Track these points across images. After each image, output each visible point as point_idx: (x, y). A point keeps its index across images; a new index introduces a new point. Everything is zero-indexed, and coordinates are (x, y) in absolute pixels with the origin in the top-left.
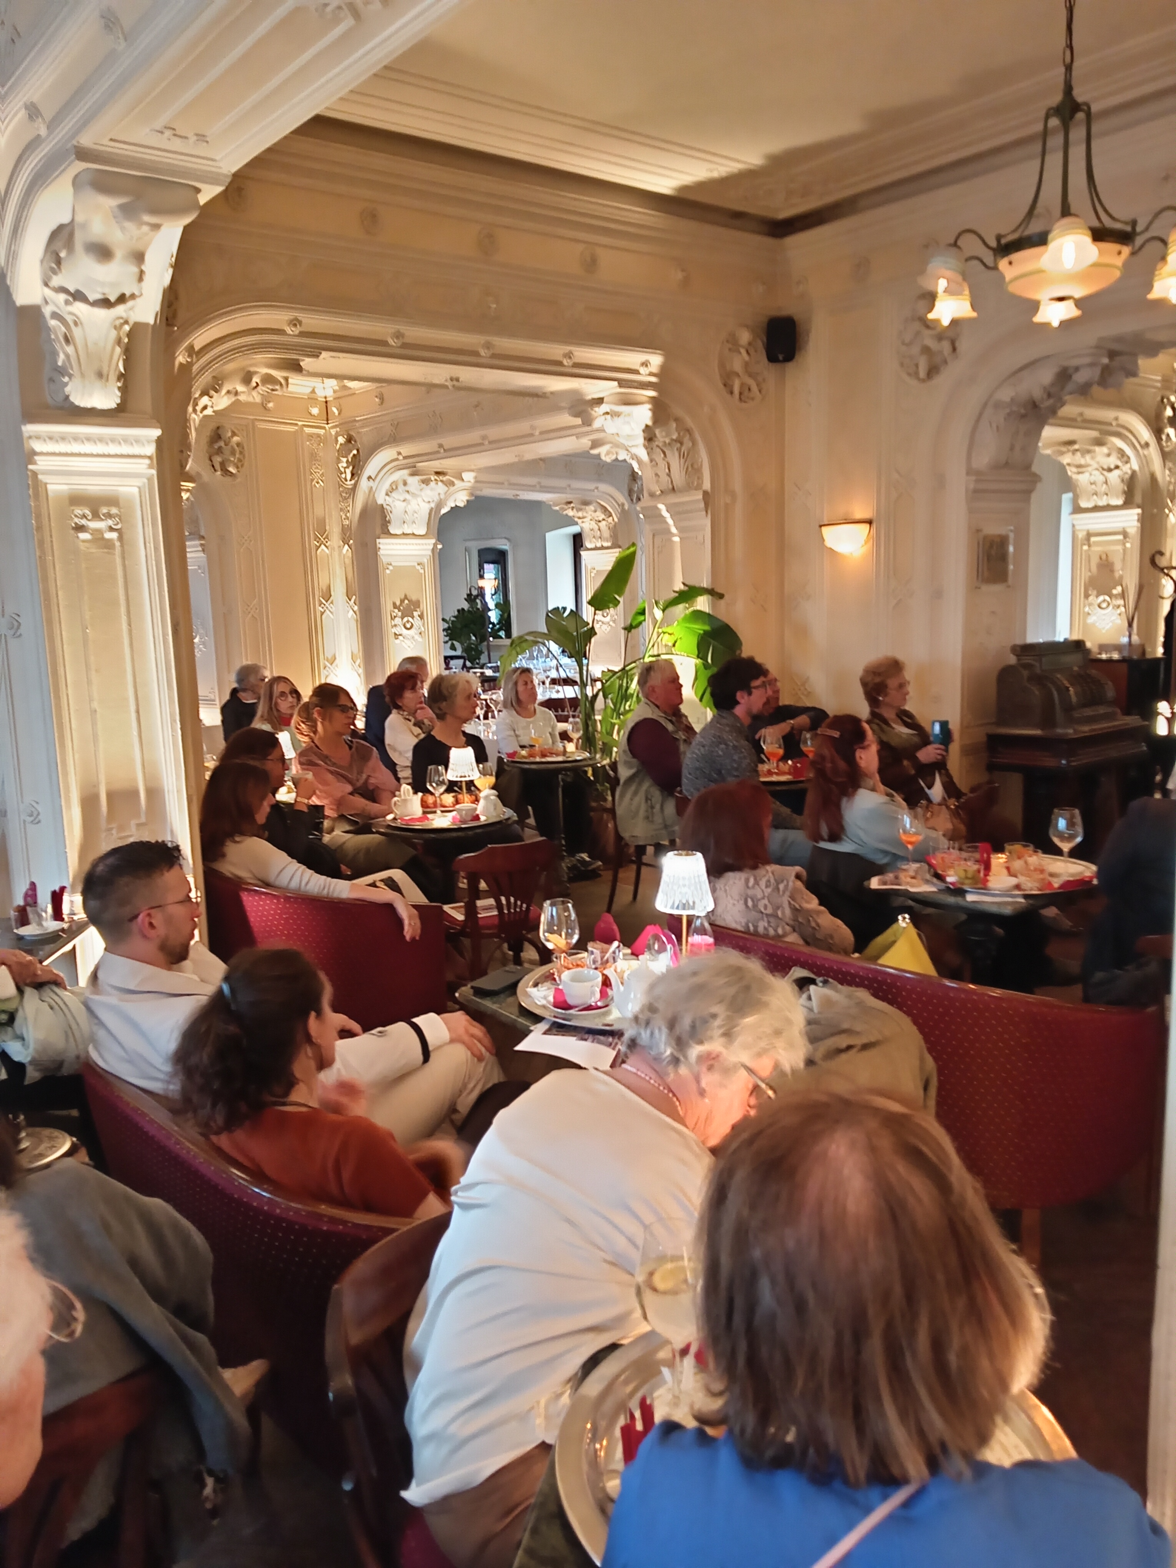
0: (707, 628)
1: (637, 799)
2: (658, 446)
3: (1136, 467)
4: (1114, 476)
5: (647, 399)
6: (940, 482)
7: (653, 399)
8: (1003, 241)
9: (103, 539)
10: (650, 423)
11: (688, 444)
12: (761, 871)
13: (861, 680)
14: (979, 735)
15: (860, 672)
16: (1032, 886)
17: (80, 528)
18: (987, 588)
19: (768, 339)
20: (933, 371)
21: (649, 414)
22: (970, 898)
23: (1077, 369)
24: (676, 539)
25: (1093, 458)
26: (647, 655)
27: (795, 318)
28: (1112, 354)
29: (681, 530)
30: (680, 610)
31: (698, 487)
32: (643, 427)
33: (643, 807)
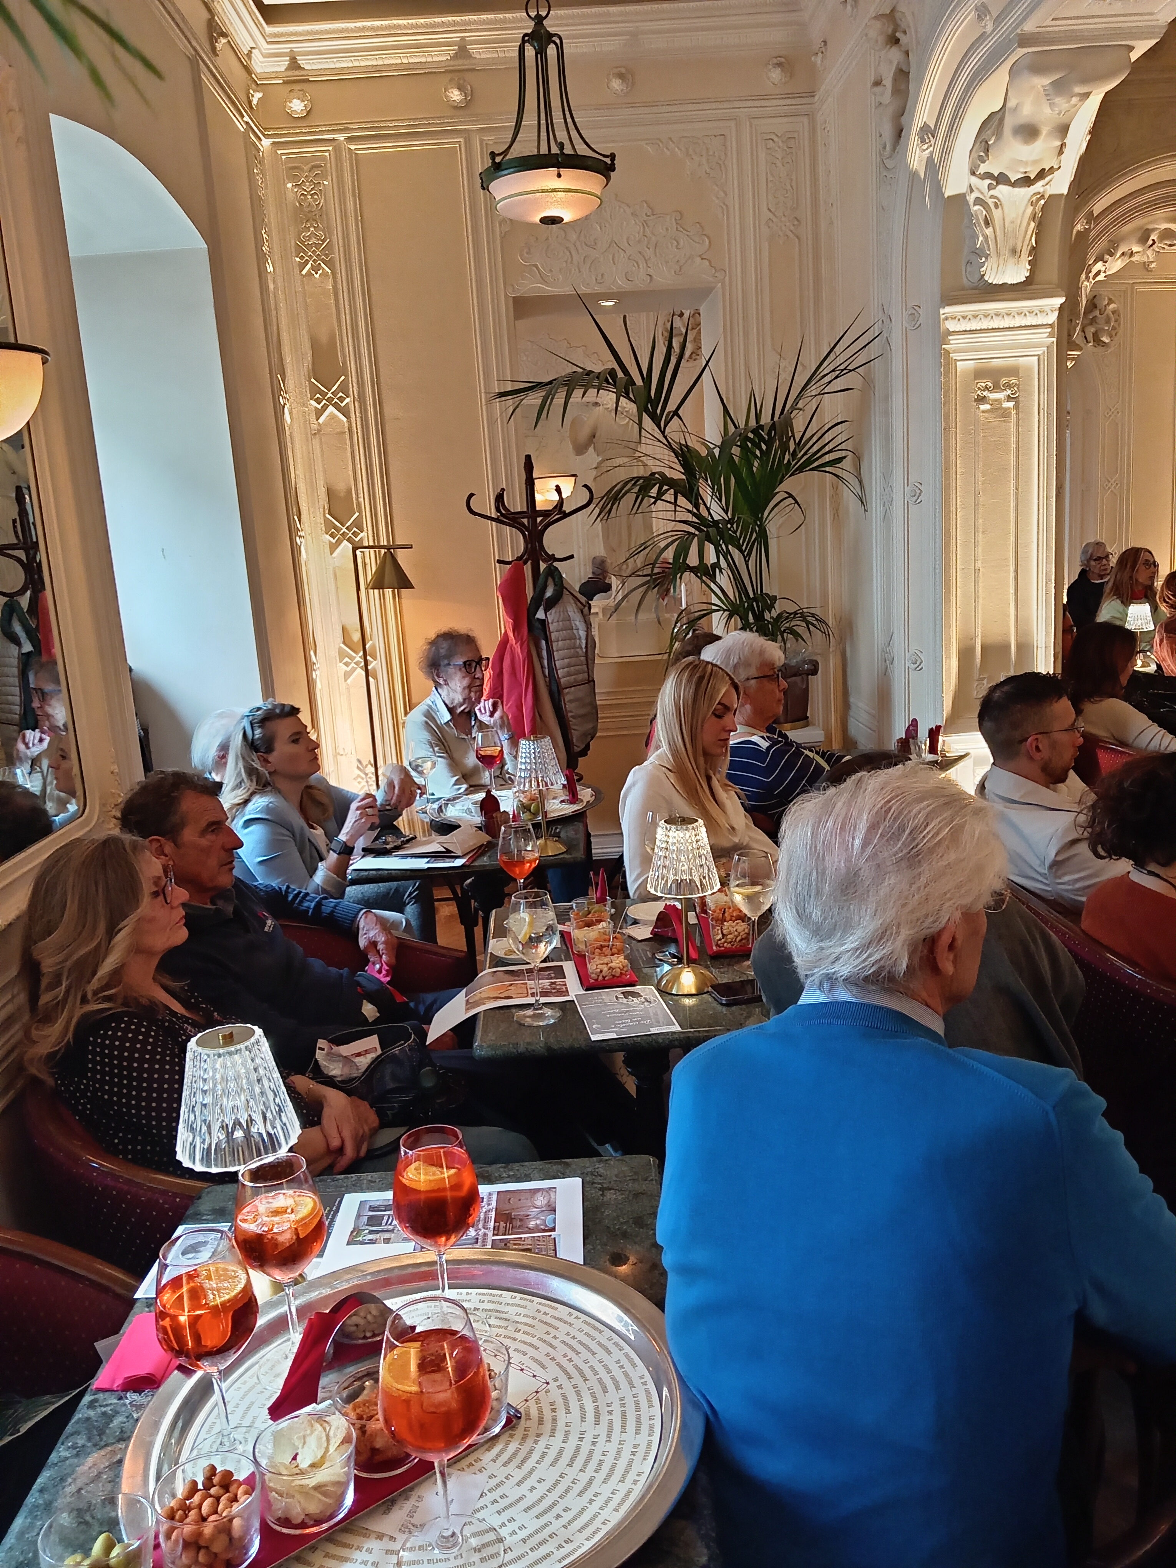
9: (1001, 408)
17: (981, 400)
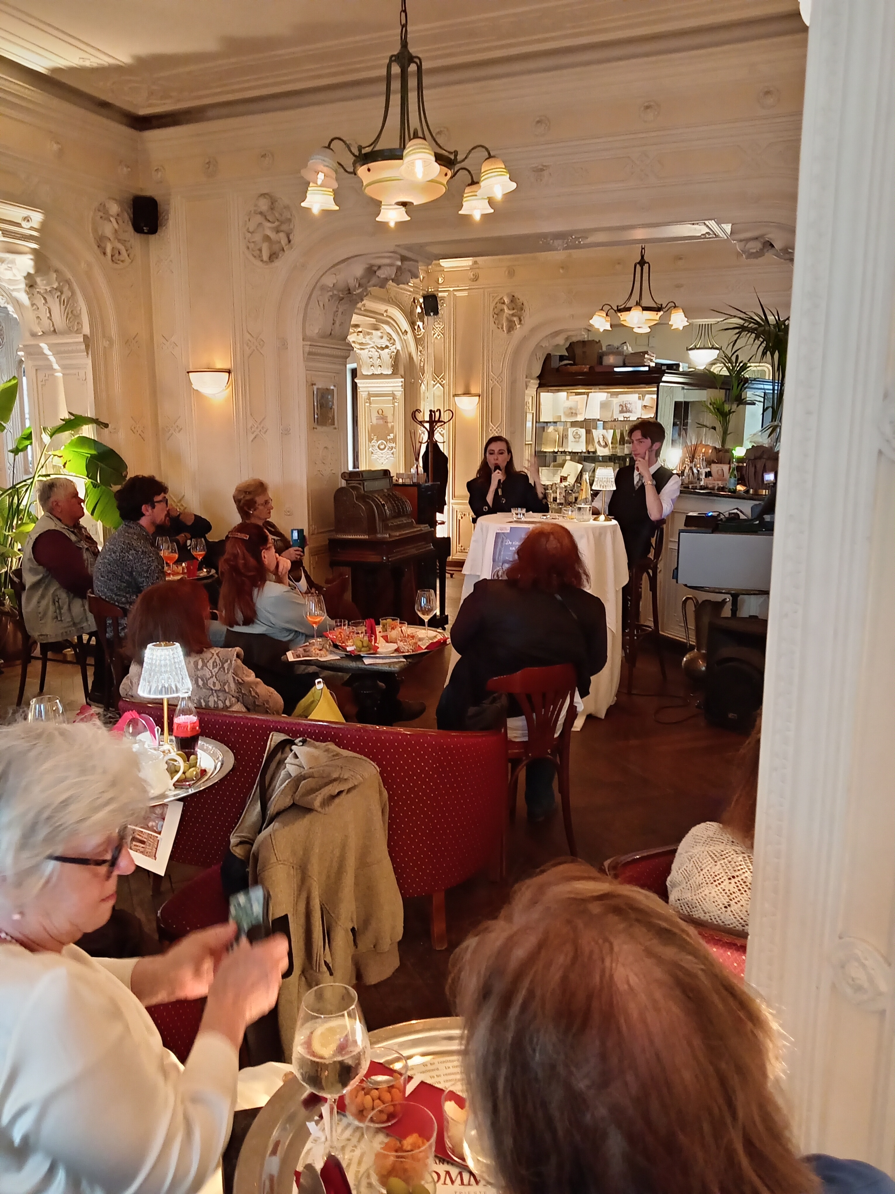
0: (94, 452)
1: (44, 603)
2: (38, 292)
3: (399, 348)
4: (385, 353)
5: (28, 250)
6: (283, 345)
7: (34, 251)
8: (364, 151)
10: (32, 271)
11: (67, 293)
12: (207, 655)
13: (234, 497)
14: (323, 541)
15: (232, 491)
16: (407, 648)
18: (320, 429)
19: (134, 213)
20: (273, 256)
21: (31, 263)
22: (367, 661)
23: (379, 267)
24: (59, 375)
25: (371, 339)
26: (37, 476)
27: (156, 198)
28: (403, 259)
29: (64, 367)
30: (66, 436)
31: (78, 331)
32: (25, 274)
33: (51, 609)
